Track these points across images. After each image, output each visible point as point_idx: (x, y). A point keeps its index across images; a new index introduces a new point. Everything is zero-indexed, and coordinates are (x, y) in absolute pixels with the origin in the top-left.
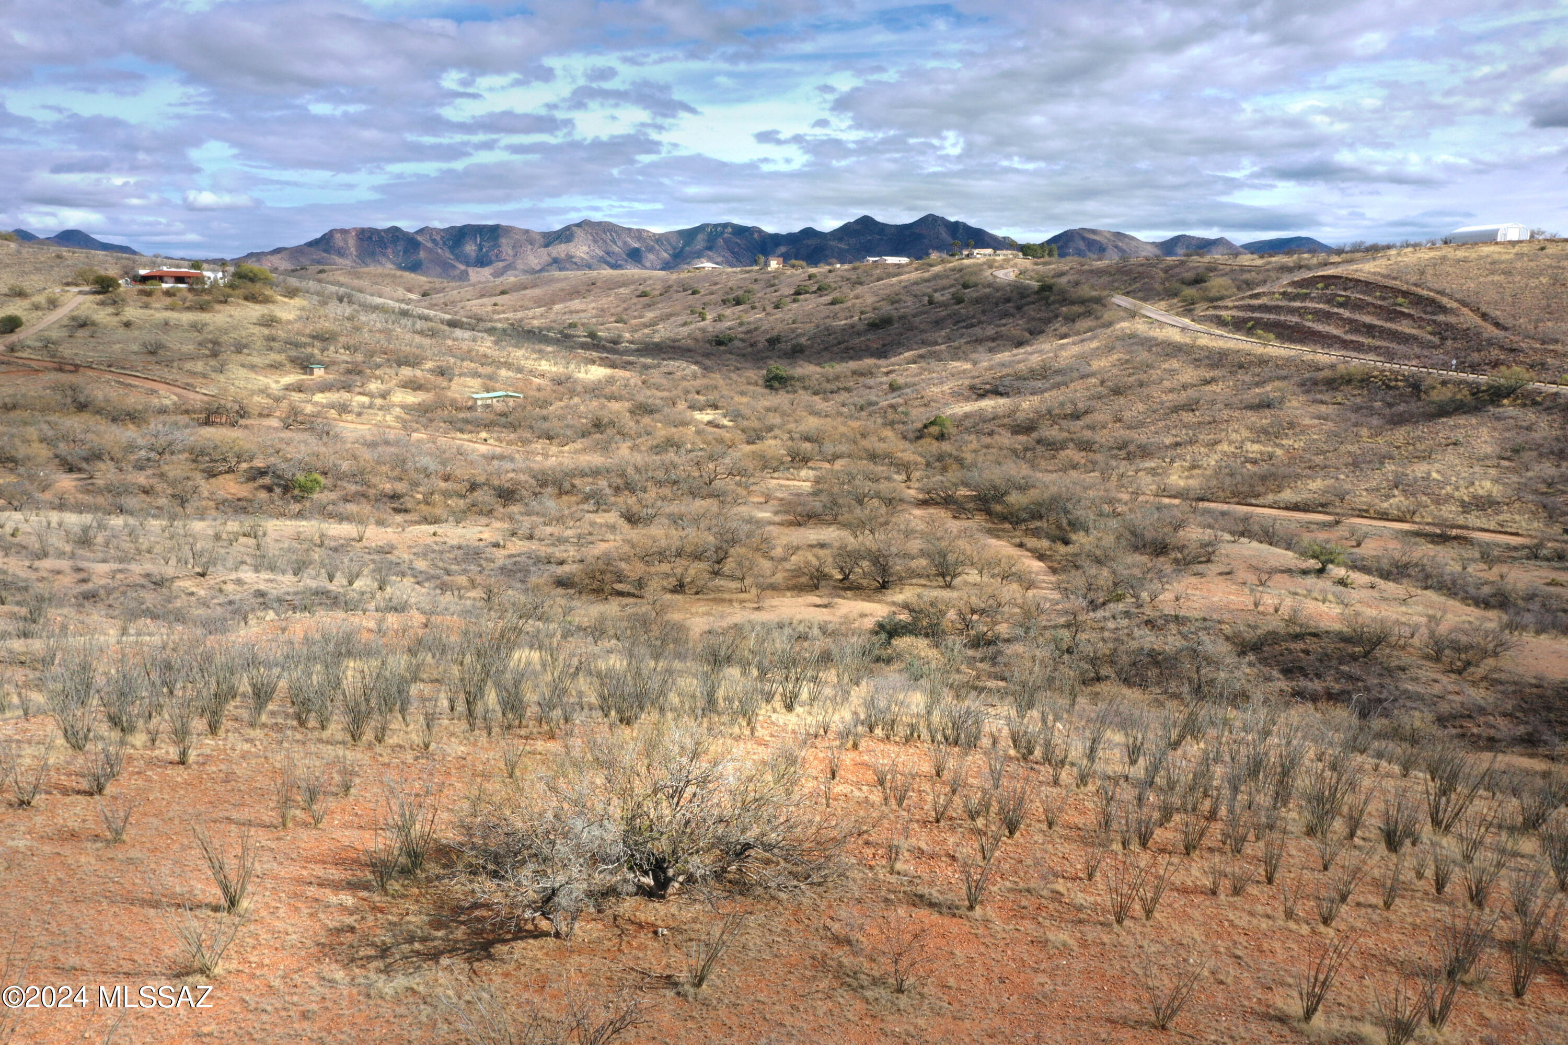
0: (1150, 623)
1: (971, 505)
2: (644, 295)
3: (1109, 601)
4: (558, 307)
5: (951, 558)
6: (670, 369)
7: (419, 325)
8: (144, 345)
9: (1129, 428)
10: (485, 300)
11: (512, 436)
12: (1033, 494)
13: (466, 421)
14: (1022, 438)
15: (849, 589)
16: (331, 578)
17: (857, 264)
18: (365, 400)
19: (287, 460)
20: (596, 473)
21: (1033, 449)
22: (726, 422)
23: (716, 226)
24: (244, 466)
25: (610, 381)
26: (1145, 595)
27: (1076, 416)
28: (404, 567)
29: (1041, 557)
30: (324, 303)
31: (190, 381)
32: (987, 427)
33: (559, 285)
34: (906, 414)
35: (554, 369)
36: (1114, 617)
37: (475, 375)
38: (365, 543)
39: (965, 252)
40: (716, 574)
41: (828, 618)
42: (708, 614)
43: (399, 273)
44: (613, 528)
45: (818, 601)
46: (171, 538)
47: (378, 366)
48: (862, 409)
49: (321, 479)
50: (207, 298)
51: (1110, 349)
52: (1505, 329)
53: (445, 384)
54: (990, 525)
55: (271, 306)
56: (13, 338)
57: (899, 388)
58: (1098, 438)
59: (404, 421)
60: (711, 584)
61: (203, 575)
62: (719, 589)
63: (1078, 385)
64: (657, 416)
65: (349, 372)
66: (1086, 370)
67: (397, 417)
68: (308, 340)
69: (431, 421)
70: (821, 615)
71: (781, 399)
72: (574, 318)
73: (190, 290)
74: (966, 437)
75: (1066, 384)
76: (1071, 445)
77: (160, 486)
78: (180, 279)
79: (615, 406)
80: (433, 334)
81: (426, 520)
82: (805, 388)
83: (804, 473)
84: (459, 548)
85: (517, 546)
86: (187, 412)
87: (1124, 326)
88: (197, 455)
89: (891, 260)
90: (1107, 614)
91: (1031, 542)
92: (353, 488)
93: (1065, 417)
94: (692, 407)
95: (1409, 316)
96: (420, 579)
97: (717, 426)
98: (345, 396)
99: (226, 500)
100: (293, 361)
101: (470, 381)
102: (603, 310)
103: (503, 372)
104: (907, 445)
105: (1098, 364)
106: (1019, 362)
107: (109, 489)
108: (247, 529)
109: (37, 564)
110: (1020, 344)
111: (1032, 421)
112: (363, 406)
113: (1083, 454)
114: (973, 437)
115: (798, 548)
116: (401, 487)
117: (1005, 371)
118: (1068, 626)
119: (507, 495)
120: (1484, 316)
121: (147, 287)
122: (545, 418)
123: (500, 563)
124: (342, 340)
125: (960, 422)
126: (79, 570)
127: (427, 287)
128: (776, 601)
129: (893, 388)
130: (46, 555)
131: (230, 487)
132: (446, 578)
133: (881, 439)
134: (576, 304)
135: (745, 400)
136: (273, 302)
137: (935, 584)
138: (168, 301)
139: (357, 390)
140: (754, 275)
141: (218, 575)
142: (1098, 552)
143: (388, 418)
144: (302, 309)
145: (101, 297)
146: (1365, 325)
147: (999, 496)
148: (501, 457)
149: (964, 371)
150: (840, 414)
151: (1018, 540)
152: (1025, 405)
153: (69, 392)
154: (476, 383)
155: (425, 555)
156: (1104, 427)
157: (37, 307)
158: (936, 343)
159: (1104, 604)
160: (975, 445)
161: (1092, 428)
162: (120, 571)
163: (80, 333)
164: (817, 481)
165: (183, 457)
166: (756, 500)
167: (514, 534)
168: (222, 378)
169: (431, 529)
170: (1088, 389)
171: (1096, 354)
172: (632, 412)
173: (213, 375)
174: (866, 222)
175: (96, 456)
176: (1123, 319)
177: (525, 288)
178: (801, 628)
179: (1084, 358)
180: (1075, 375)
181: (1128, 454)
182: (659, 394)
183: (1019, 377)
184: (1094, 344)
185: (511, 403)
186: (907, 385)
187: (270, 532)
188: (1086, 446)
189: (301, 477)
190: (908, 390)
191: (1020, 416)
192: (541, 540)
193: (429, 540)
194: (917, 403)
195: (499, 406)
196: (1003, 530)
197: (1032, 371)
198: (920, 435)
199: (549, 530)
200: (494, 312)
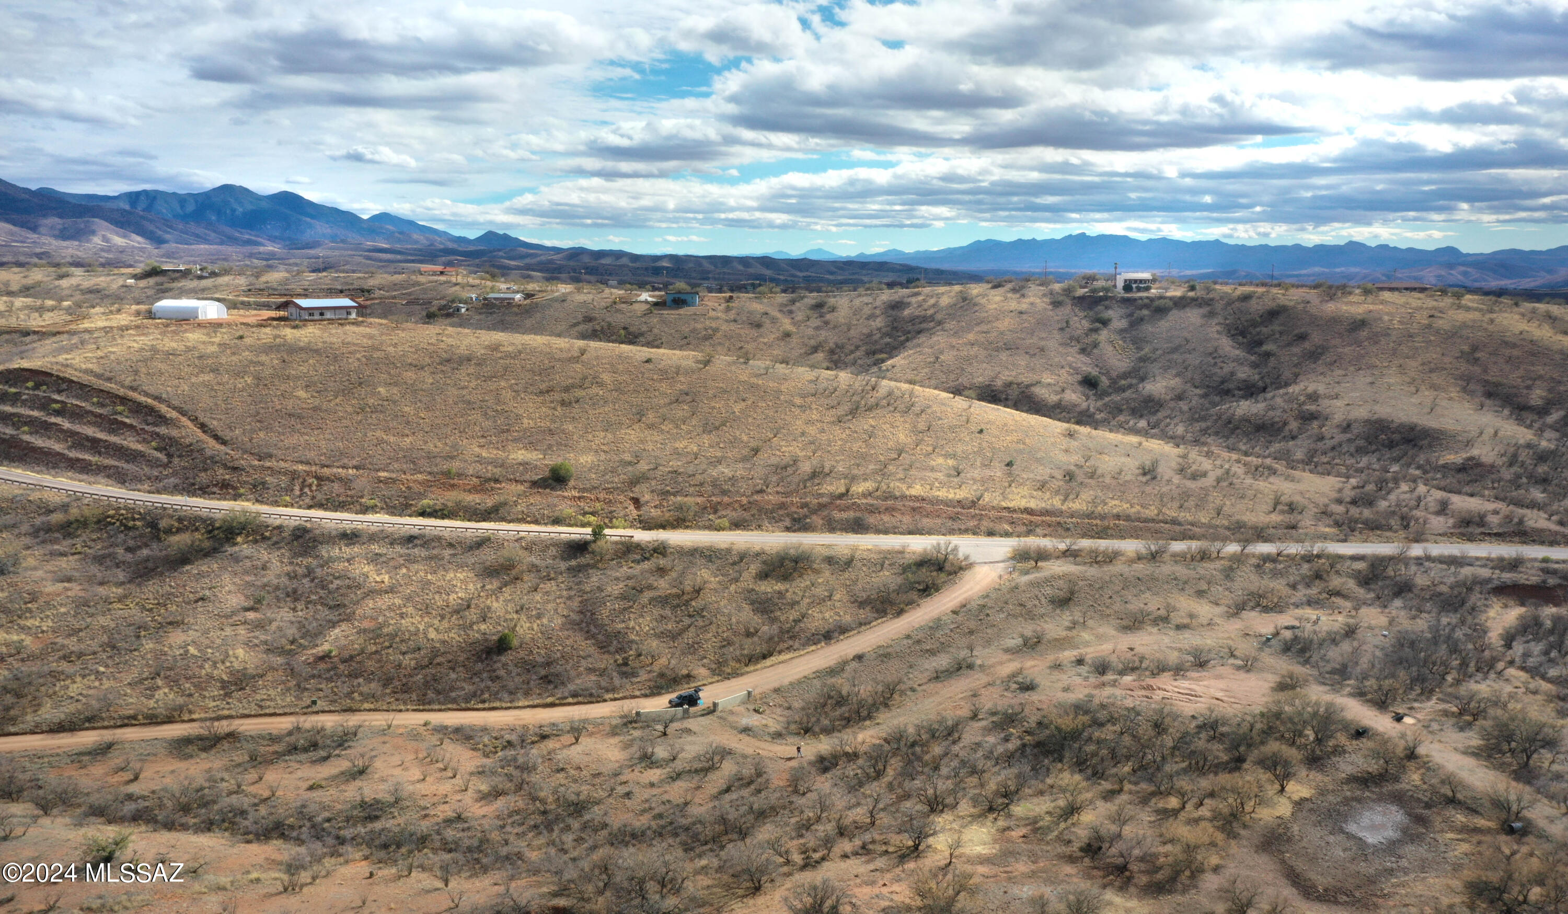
52: (224, 443)
95: (131, 427)
120: (203, 427)
146: (87, 438)
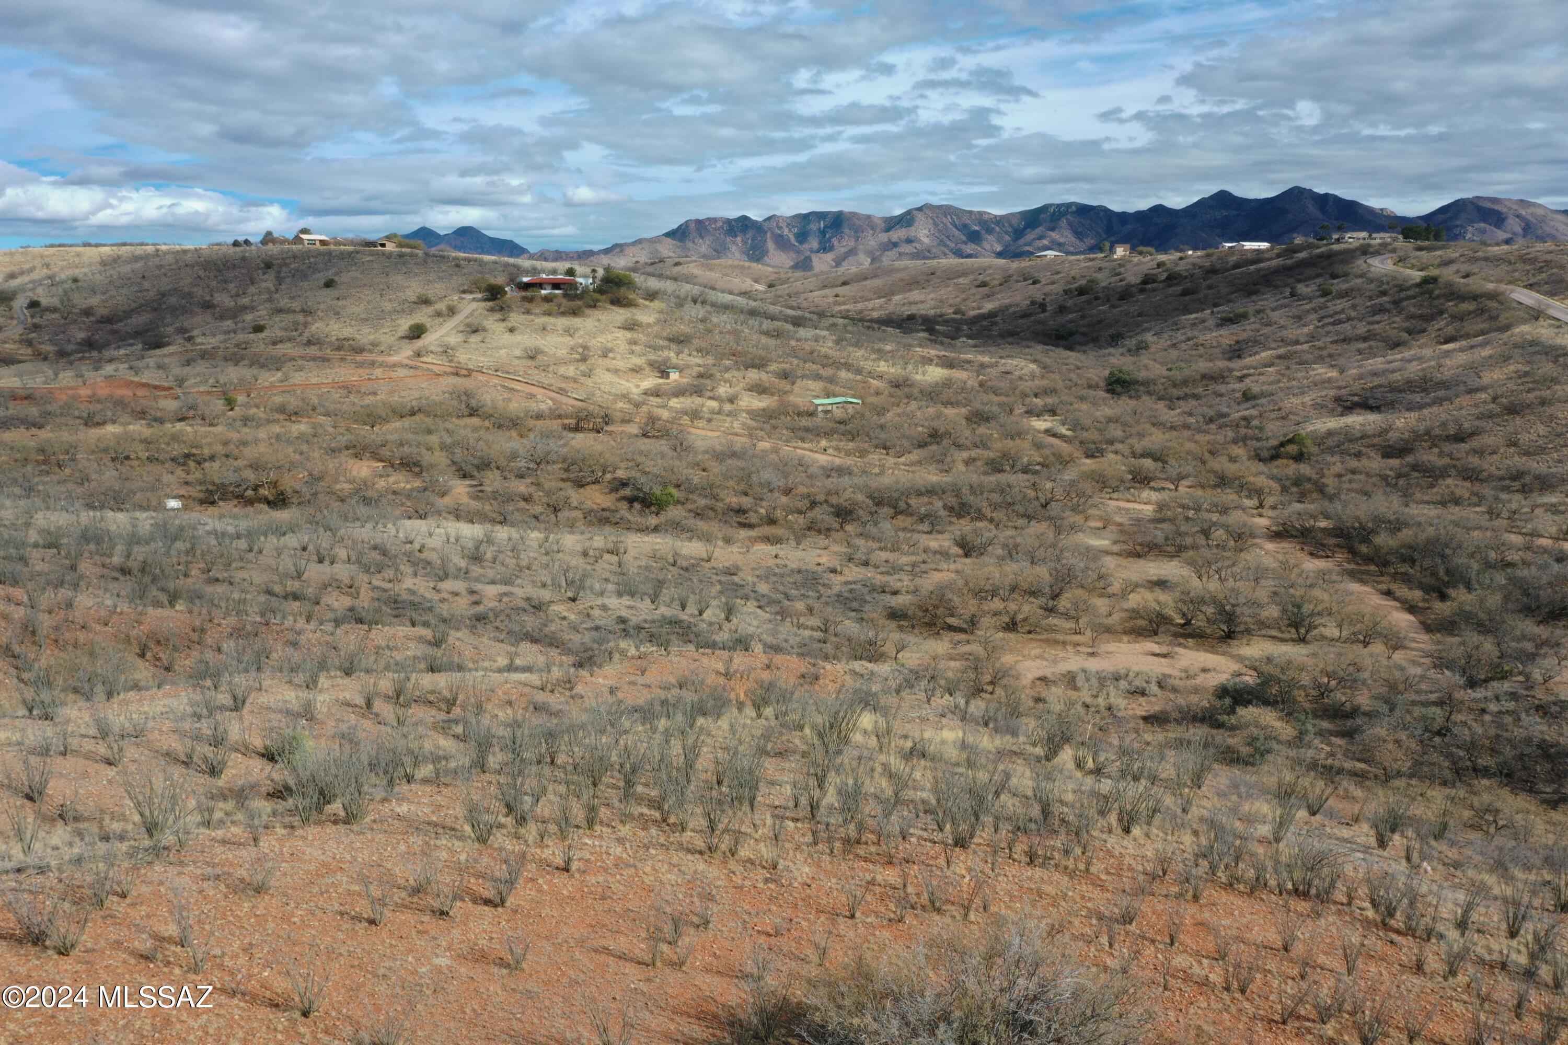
0: (1542, 710)
1: (1332, 541)
2: (983, 284)
3: (1492, 679)
4: (897, 298)
5: (1307, 608)
6: (1008, 368)
7: (767, 325)
8: (525, 350)
9: (1527, 454)
10: (827, 292)
11: (851, 445)
12: (1406, 534)
13: (807, 430)
14: (1395, 462)
15: (1191, 636)
16: (683, 607)
17: (1211, 251)
18: (714, 404)
19: (646, 473)
20: (931, 491)
21: (1406, 475)
22: (1064, 431)
23: (1059, 206)
24: (608, 476)
25: (947, 383)
26: (1537, 675)
27: (1460, 438)
28: (747, 590)
29: (1411, 609)
30: (680, 305)
31: (563, 385)
32: (1354, 447)
33: (899, 276)
34: (1261, 429)
35: (892, 370)
36: (1497, 698)
37: (817, 377)
38: (713, 563)
39: (1335, 236)
40: (1051, 610)
41: (1167, 671)
42: (1041, 657)
43: (747, 264)
44: (945, 555)
45: (1156, 648)
46: (547, 554)
47: (727, 369)
48: (1211, 420)
49: (674, 491)
50: (579, 303)
51: (1506, 359)
53: (788, 387)
54: (1352, 566)
55: (634, 310)
56: (419, 343)
57: (1255, 397)
58: (1486, 466)
59: (750, 429)
60: (1045, 622)
61: (573, 600)
62: (1052, 629)
63: (1465, 400)
64: (993, 423)
65: (701, 376)
66: (1475, 382)
67: (744, 424)
68: (666, 343)
69: (775, 428)
70: (1158, 667)
71: (1123, 406)
72: (913, 310)
73: (565, 295)
74: (1329, 459)
75: (1449, 399)
76: (1453, 472)
77: (538, 494)
78: (556, 285)
79: (950, 412)
80: (778, 334)
81: (768, 540)
82: (1149, 393)
83: (1145, 494)
84: (799, 572)
85: (854, 573)
86: (560, 417)
87: (1525, 330)
88: (569, 464)
89: (1249, 245)
90: (1489, 694)
91: (1403, 591)
92: (702, 502)
93: (1448, 438)
94: (1029, 413)
96: (763, 602)
97: (1055, 435)
98: (698, 401)
99: (591, 511)
100: (651, 364)
101: (812, 384)
102: (941, 301)
103: (844, 374)
104: (1261, 467)
105: (1489, 377)
106: (1394, 371)
107: (495, 495)
108: (610, 546)
109: (441, 585)
110: (1396, 345)
111: (1407, 441)
112: (713, 412)
113: (1468, 484)
114: (1336, 458)
115: (1137, 586)
116: (746, 501)
117: (1377, 381)
118: (1440, 703)
119: (844, 514)
121: (529, 294)
122: (882, 427)
123: (837, 589)
124: (695, 341)
125: (1321, 440)
126: (472, 592)
127: (773, 277)
128: (1112, 647)
129: (1247, 396)
130: (446, 576)
131: (596, 497)
132: (787, 603)
133: (1232, 460)
134: (915, 295)
135: (1084, 407)
136: (636, 305)
137: (1286, 636)
138: (546, 306)
139: (709, 394)
140: (1098, 263)
141: (588, 600)
142: (1482, 615)
143: (736, 424)
144: (661, 312)
145: (490, 304)
147: (1365, 534)
148: (841, 471)
149: (1329, 380)
150: (1187, 427)
151: (1384, 587)
152: (1400, 423)
153: (464, 398)
154: (816, 386)
155: (766, 578)
156: (1494, 453)
157: (439, 314)
158: (1297, 342)
159: (1486, 681)
160: (1338, 468)
161: (1480, 453)
162: (505, 594)
163: (474, 339)
164: (1161, 506)
165: (557, 467)
166: (1093, 524)
167: (850, 560)
168: (589, 382)
169: (772, 549)
170: (1476, 406)
171: (1489, 363)
172: (968, 419)
173: (583, 379)
174: (1223, 199)
175: (484, 465)
176: (1524, 321)
177: (866, 279)
178: (1139, 683)
179: (1475, 369)
180: (1462, 388)
181: (1524, 486)
182: (996, 399)
183: (1394, 388)
184: (1486, 352)
185: (850, 411)
186: (1263, 395)
187: (630, 549)
188: (1471, 475)
189: (657, 490)
190: (1263, 401)
191: (1393, 436)
192: (876, 567)
193: (772, 562)
194: (1273, 415)
195: (838, 413)
196: (1367, 573)
197: (1409, 382)
198: (1275, 455)
199: (884, 555)
200: (836, 303)
